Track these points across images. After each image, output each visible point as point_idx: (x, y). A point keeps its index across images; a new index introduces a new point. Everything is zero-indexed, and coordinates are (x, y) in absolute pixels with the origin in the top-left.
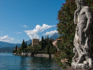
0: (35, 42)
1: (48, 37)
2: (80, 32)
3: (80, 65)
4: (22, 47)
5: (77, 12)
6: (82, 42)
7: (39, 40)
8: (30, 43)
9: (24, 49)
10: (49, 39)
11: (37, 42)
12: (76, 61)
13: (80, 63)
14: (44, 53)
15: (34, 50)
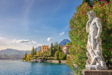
0: (45, 48)
1: (57, 43)
2: (92, 39)
3: (93, 66)
4: (32, 54)
5: (89, 23)
6: (94, 48)
7: (48, 46)
8: (40, 50)
9: (34, 56)
10: (58, 46)
11: (47, 48)
12: (89, 64)
13: (93, 64)
14: (54, 60)
15: (44, 57)
